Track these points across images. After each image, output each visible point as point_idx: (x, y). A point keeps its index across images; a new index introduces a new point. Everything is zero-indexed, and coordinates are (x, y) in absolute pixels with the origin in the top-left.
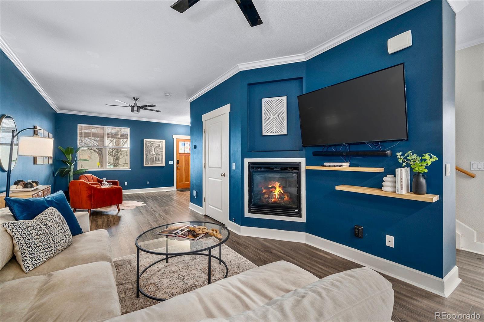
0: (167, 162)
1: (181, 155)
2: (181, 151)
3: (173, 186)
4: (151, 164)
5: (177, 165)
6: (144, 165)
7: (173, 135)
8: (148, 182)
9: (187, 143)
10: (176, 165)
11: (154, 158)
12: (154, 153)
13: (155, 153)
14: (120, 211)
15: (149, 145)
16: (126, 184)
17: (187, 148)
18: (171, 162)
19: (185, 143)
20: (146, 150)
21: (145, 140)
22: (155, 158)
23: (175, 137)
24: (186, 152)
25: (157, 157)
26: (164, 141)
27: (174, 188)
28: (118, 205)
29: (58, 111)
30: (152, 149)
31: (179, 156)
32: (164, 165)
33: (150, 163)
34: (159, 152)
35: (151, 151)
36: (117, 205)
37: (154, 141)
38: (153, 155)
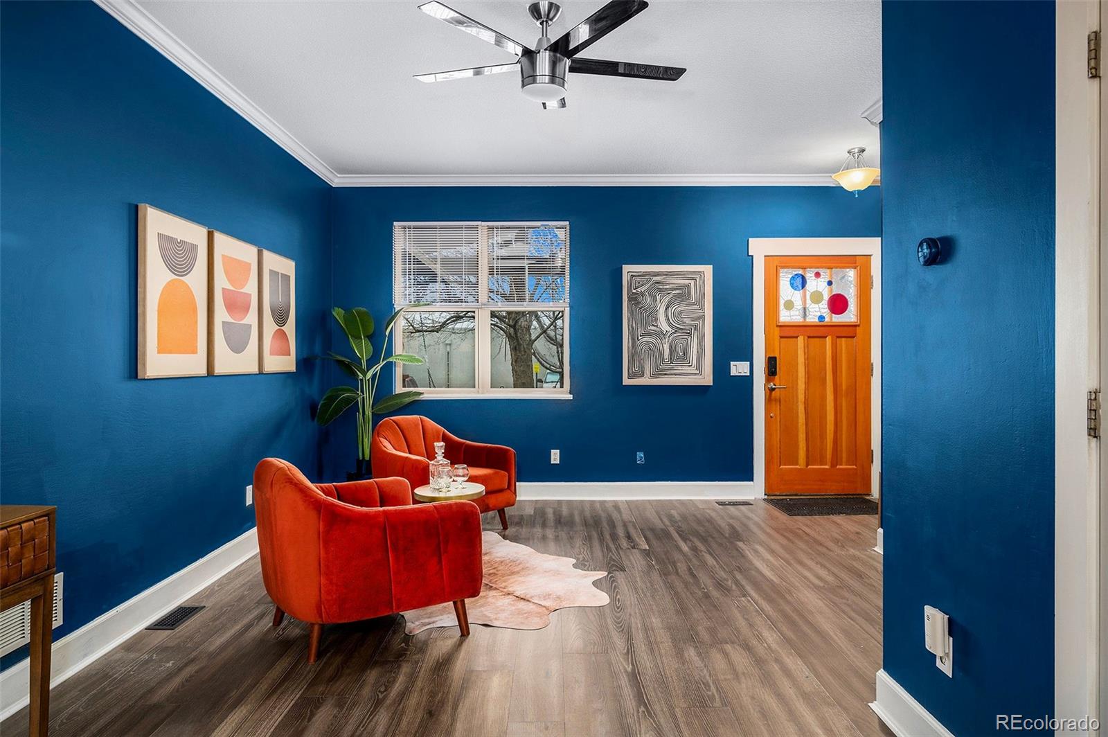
0: (720, 368)
1: (789, 332)
2: (786, 316)
3: (752, 480)
4: (655, 375)
5: (768, 380)
6: (626, 381)
7: (750, 239)
8: (640, 455)
9: (818, 275)
10: (763, 381)
11: (666, 347)
12: (665, 327)
13: (670, 325)
14: (468, 633)
15: (642, 289)
16: (555, 456)
17: (817, 297)
18: (738, 368)
19: (810, 275)
20: (631, 312)
21: (627, 268)
22: (671, 347)
23: (760, 248)
24: (812, 319)
25: (680, 345)
26: (708, 270)
27: (753, 490)
28: (463, 602)
29: (336, 180)
30: (656, 306)
31: (777, 338)
32: (706, 379)
33: (647, 372)
34: (688, 321)
35: (652, 316)
36: (455, 604)
37: (667, 274)
38: (661, 335)
